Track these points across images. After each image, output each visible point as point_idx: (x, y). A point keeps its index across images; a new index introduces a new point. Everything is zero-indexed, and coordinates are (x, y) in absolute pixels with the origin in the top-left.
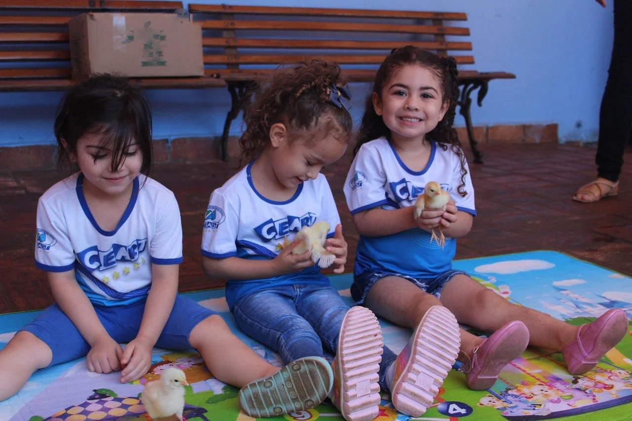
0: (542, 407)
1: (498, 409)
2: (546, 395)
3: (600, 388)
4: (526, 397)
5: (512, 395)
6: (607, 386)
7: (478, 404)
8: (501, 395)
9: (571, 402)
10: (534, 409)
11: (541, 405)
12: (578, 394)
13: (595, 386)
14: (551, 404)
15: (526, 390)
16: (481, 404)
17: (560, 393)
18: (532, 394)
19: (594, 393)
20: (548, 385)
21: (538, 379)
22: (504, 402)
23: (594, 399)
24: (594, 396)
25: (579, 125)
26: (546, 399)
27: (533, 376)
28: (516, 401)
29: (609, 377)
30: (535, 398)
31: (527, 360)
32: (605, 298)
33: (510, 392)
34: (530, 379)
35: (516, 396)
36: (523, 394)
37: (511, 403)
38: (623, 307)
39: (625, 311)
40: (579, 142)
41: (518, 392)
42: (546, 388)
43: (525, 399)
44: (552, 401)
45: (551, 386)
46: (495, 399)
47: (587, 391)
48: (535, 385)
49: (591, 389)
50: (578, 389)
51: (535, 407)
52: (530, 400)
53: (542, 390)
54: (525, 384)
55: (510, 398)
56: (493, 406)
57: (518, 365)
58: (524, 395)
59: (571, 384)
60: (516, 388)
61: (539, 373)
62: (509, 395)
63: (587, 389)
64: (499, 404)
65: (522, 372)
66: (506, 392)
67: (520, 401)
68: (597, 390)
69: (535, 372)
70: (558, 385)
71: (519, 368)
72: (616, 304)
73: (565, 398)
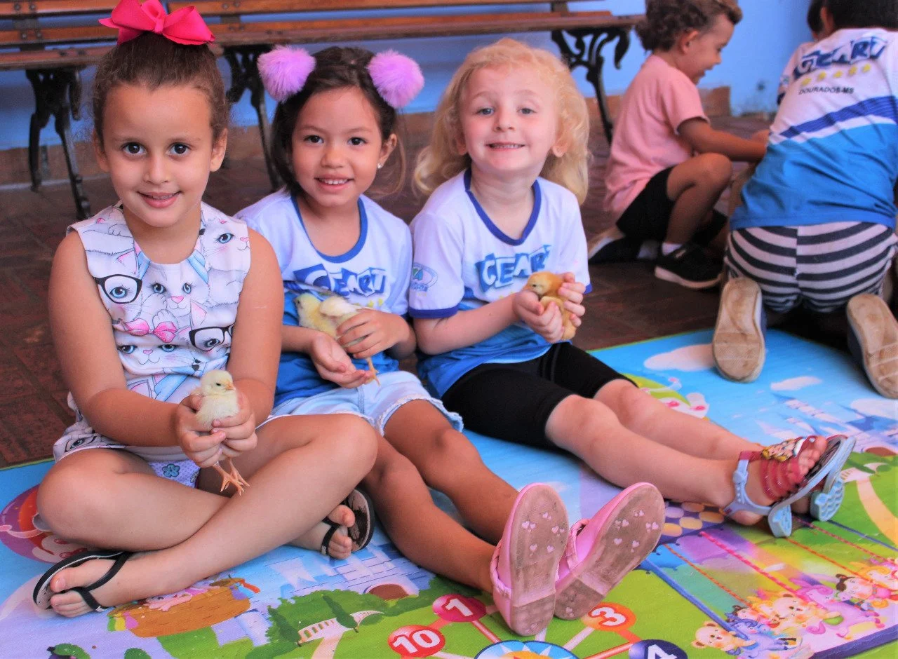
0: (798, 642)
1: (728, 652)
2: (800, 617)
3: (883, 598)
4: (770, 625)
5: (746, 622)
6: (893, 593)
7: (694, 644)
8: (728, 621)
9: (842, 630)
10: (786, 649)
11: (795, 640)
12: (850, 612)
13: (874, 595)
14: (811, 636)
15: (766, 609)
16: (699, 644)
17: (821, 612)
18: (777, 616)
19: (876, 610)
20: (800, 597)
21: (781, 585)
22: (735, 636)
23: (878, 622)
24: (877, 615)
25: (761, 87)
26: (800, 626)
27: (773, 579)
28: (753, 633)
29: (893, 574)
30: (783, 624)
31: (757, 544)
32: (855, 411)
33: (741, 614)
34: (770, 585)
35: (752, 623)
36: (763, 617)
37: (746, 638)
38: (887, 429)
39: (891, 436)
40: (761, 113)
41: (753, 614)
42: (797, 602)
43: (767, 628)
44: (811, 630)
45: (804, 598)
46: (718, 631)
47: (864, 606)
48: (779, 597)
49: (868, 601)
50: (849, 603)
51: (787, 644)
52: (776, 630)
53: (792, 608)
54: (762, 595)
55: (743, 627)
56: (719, 645)
57: (747, 557)
58: (764, 621)
59: (836, 591)
60: (750, 605)
61: (779, 571)
62: (741, 621)
63: (862, 602)
64: (729, 642)
65: (754, 571)
66: (735, 614)
67: (760, 633)
68: (878, 601)
69: (773, 569)
70: (814, 594)
71: (747, 562)
72: (875, 424)
73: (831, 621)
